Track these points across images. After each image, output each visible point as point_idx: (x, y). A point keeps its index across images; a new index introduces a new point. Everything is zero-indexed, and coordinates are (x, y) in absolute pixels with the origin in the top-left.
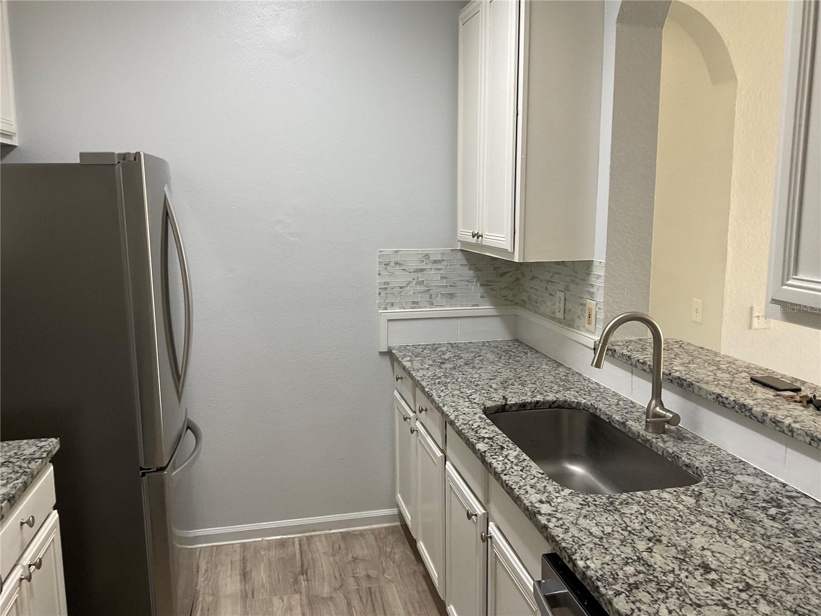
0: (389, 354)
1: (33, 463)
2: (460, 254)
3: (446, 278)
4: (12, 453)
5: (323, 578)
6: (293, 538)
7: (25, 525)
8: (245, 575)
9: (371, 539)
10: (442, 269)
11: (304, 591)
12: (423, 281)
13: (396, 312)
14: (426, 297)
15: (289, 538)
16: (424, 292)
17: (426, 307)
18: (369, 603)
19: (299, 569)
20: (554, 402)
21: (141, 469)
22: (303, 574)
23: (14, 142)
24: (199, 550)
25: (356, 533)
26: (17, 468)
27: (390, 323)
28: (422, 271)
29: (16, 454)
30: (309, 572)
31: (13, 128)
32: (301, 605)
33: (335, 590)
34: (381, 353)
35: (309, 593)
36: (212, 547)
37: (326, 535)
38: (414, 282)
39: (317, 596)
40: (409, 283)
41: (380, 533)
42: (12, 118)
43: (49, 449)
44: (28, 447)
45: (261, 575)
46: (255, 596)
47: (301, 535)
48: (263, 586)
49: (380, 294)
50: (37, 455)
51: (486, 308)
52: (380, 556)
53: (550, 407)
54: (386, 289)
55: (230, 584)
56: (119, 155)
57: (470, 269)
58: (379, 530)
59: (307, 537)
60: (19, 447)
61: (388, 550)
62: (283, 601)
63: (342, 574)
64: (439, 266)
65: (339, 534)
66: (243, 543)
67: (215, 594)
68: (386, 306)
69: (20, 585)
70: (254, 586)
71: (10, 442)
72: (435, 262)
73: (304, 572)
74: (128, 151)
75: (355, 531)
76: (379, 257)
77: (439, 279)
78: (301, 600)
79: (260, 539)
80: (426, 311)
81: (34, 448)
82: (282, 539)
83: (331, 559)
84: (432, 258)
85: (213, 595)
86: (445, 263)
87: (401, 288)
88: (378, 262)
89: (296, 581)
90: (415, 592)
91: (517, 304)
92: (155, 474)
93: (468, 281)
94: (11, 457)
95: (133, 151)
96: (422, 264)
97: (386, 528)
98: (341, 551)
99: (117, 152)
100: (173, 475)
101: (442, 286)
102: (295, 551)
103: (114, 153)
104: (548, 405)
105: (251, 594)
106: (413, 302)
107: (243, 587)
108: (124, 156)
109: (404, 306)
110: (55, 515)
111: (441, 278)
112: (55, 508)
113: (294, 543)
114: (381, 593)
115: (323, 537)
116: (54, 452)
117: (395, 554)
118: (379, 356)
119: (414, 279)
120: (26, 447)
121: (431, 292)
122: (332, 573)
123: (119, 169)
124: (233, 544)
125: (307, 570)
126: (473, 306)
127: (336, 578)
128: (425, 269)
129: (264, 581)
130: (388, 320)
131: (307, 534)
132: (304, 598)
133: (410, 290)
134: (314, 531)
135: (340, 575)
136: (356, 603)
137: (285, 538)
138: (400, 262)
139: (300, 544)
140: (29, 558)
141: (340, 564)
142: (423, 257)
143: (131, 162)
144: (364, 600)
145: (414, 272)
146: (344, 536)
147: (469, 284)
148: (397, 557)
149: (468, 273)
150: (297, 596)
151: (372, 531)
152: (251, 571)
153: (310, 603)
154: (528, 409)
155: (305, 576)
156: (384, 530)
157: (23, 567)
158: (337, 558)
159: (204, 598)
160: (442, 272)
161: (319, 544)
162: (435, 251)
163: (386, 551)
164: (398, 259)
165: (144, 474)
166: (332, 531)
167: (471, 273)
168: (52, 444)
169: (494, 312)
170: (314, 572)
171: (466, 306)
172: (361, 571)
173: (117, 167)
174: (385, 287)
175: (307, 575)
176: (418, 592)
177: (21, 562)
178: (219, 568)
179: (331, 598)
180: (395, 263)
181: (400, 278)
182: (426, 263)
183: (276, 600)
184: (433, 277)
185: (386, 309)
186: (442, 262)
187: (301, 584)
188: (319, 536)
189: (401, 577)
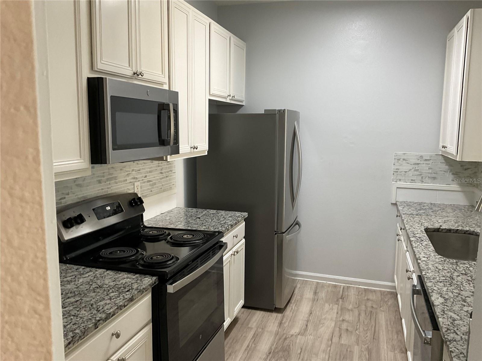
0: (395, 204)
1: (239, 218)
2: (441, 156)
3: (431, 169)
4: (233, 214)
5: (351, 303)
6: (341, 285)
7: (235, 237)
8: (315, 293)
9: (379, 294)
10: (429, 164)
11: (340, 305)
12: (418, 169)
13: (402, 184)
14: (420, 178)
15: (339, 285)
16: (418, 175)
17: (419, 183)
18: (369, 316)
19: (340, 296)
20: (467, 231)
21: (275, 231)
22: (341, 299)
23: (243, 104)
24: (298, 280)
25: (372, 290)
26: (234, 218)
27: (397, 189)
28: (418, 164)
29: (234, 215)
30: (344, 299)
31: (243, 99)
32: (337, 309)
33: (355, 308)
34: (392, 204)
35: (342, 306)
36: (304, 280)
37: (357, 288)
38: (413, 169)
39: (345, 308)
40: (410, 170)
41: (384, 293)
42: (244, 95)
43: (244, 215)
44: (238, 214)
45: (322, 295)
46: (318, 301)
47: (344, 285)
48: (322, 299)
49: (393, 174)
50: (240, 216)
51: (455, 187)
52: (381, 301)
53: (465, 233)
54: (397, 172)
55: (308, 294)
56: (278, 110)
57: (446, 165)
58: (384, 292)
59: (347, 286)
60: (235, 214)
61: (386, 300)
62: (330, 306)
63: (360, 303)
64: (428, 162)
65: (363, 289)
66: (317, 282)
67: (302, 296)
68: (397, 180)
69: (231, 256)
70: (318, 298)
71: (232, 212)
72: (426, 160)
73: (342, 298)
74: (281, 109)
75: (371, 289)
76: (395, 156)
77: (428, 169)
78: (338, 307)
79: (325, 282)
80: (419, 185)
81: (240, 214)
82: (336, 284)
83: (357, 297)
84: (424, 158)
85: (301, 296)
86: (432, 161)
87: (405, 172)
88: (394, 159)
89: (338, 300)
90: (394, 318)
91: (474, 186)
92: (280, 234)
93: (445, 171)
94: (232, 215)
95: (283, 109)
96: (418, 161)
97: (388, 291)
98: (362, 295)
99: (277, 109)
100: (287, 237)
101: (429, 173)
102: (340, 290)
103: (276, 110)
104: (463, 232)
105: (317, 300)
106: (412, 180)
107: (314, 297)
108: (279, 111)
109: (407, 181)
110: (244, 240)
111: (429, 168)
112: (244, 238)
113: (340, 287)
114: (376, 314)
115: (355, 288)
116: (246, 217)
117: (389, 302)
118: (391, 205)
119: (413, 168)
120: (237, 214)
121: (422, 175)
122: (355, 302)
123: (277, 116)
124: (313, 281)
125: (344, 298)
126: (447, 185)
127: (356, 304)
128: (420, 163)
129: (323, 297)
130: (397, 188)
131: (348, 285)
132: (340, 307)
133: (410, 174)
134: (351, 284)
135: (359, 303)
136: (363, 315)
137: (337, 285)
138: (406, 159)
139: (343, 288)
140: (235, 249)
141: (360, 299)
142: (419, 157)
143: (282, 113)
144: (367, 315)
145: (413, 164)
146: (365, 290)
147: (445, 173)
148: (389, 303)
149: (445, 167)
150: (337, 306)
151: (380, 291)
152: (318, 292)
153: (342, 309)
154: (452, 232)
155: (342, 300)
156: (386, 292)
157: (233, 251)
158: (359, 297)
159: (297, 296)
160: (430, 165)
161: (352, 290)
162: (426, 154)
163: (385, 300)
164: (405, 157)
165: (276, 234)
166: (360, 287)
167: (447, 167)
168: (246, 214)
169: (459, 189)
170: (347, 300)
171: (443, 184)
172: (369, 304)
173: (277, 115)
174: (396, 171)
175: (343, 299)
176: (395, 318)
177: (232, 249)
178: (305, 288)
179: (352, 310)
180: (403, 160)
181: (405, 167)
182: (420, 161)
183: (327, 305)
184: (424, 168)
185: (396, 182)
186: (430, 161)
187: (340, 302)
188: (354, 287)
189: (389, 311)
